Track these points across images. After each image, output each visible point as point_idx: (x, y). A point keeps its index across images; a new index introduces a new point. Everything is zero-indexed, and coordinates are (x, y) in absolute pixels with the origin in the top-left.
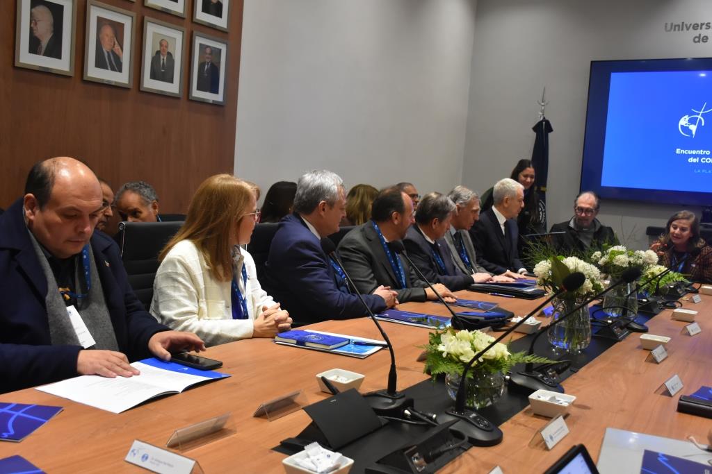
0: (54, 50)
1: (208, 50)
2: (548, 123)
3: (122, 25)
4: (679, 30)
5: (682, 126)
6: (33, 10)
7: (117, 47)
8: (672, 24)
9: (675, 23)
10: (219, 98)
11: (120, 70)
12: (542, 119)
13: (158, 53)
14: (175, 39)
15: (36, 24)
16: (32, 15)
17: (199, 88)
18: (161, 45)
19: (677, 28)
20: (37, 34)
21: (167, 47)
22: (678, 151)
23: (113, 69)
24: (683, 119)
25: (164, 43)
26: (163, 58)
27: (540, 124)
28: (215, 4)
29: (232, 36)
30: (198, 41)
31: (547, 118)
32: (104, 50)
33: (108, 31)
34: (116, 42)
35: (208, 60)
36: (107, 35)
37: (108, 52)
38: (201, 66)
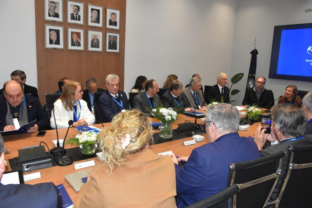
0: (58, 42)
1: (112, 37)
2: (256, 50)
3: (80, 33)
4: (311, 11)
5: (309, 50)
6: (50, 32)
7: (78, 40)
8: (308, 9)
9: (309, 9)
10: (117, 51)
11: (80, 46)
12: (254, 49)
13: (93, 40)
14: (99, 35)
15: (51, 36)
16: (49, 34)
17: (109, 49)
18: (94, 37)
19: (310, 11)
20: (52, 39)
21: (96, 37)
22: (307, 60)
23: (77, 46)
24: (309, 48)
25: (95, 36)
26: (95, 41)
27: (253, 51)
28: (114, 22)
29: (122, 31)
30: (108, 34)
31: (256, 49)
32: (74, 41)
33: (75, 35)
34: (78, 38)
35: (112, 40)
36: (75, 36)
37: (75, 41)
38: (110, 42)
